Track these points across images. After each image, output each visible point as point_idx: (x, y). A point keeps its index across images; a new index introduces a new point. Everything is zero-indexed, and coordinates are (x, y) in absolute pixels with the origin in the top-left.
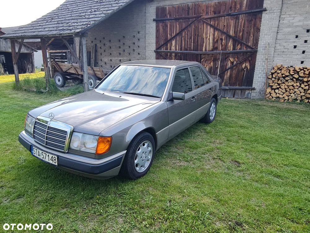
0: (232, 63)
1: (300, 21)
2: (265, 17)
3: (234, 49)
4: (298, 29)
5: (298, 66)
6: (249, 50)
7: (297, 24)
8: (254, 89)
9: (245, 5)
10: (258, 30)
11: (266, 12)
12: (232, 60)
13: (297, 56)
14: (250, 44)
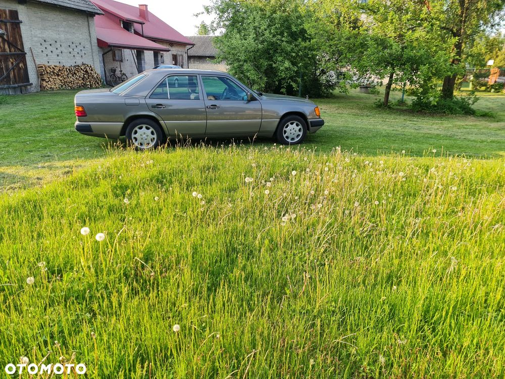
0: (12, 63)
1: (39, 34)
2: (22, 27)
3: (10, 51)
4: (40, 39)
5: (47, 64)
6: (20, 52)
7: (39, 36)
8: (32, 84)
9: (8, 15)
10: (21, 37)
11: (23, 24)
12: (11, 60)
13: (44, 58)
14: (19, 48)
